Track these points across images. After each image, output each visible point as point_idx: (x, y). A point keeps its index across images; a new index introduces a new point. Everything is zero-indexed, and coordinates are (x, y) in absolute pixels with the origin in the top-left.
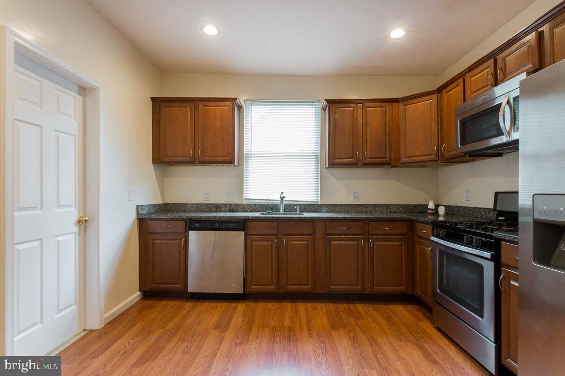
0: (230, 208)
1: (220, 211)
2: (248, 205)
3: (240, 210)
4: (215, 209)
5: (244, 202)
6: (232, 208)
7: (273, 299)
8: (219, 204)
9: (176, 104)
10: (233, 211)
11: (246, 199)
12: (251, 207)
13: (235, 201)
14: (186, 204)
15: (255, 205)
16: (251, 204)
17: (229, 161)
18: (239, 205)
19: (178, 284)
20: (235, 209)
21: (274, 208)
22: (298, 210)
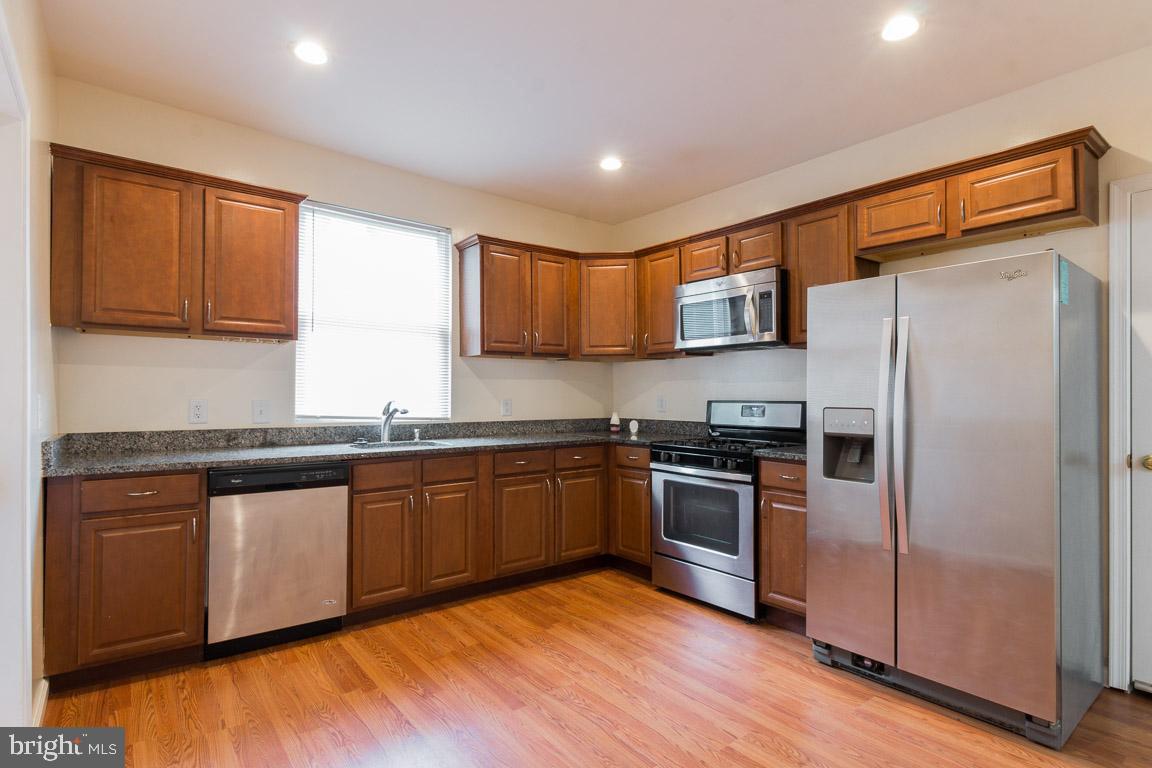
0: (265, 438)
1: (238, 447)
2: (308, 429)
3: (289, 442)
4: (222, 443)
5: (298, 423)
6: (268, 439)
7: (397, 614)
8: (235, 431)
9: (137, 178)
10: (273, 445)
11: (299, 417)
12: (315, 434)
13: (272, 421)
14: (140, 435)
15: (325, 429)
16: (315, 428)
17: (284, 332)
18: (287, 430)
19: (179, 631)
20: (275, 439)
21: (366, 434)
22: (417, 435)
